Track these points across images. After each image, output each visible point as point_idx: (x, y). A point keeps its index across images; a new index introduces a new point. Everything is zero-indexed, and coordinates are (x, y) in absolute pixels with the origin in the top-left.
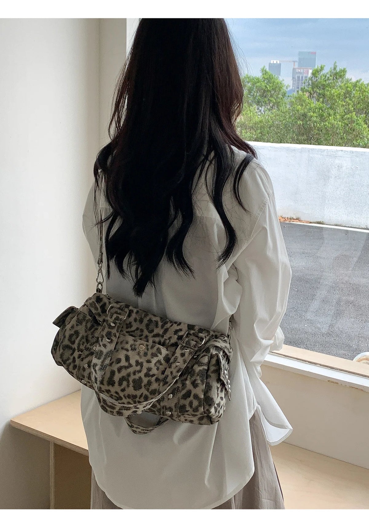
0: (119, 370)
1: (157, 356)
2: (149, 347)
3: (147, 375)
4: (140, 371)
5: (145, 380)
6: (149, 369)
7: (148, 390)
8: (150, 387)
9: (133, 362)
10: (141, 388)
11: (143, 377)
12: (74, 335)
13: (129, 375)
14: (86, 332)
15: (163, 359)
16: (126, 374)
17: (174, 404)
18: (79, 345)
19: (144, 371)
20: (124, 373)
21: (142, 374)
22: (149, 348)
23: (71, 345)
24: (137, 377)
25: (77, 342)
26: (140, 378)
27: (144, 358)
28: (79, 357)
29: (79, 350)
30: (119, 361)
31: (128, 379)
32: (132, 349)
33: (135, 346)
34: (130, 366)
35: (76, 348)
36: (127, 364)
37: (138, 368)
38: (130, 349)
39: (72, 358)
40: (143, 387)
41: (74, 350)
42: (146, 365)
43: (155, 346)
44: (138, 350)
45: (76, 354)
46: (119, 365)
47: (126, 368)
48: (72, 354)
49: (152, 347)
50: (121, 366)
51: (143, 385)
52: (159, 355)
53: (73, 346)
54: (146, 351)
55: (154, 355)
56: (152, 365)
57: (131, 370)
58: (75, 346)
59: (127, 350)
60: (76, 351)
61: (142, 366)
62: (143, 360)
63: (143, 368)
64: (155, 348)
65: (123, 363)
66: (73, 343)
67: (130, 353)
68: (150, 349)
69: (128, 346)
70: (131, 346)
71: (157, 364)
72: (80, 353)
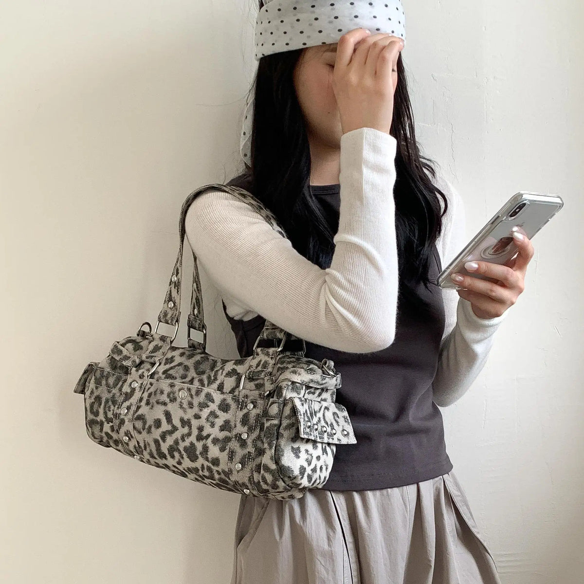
0: (163, 437)
1: (208, 406)
2: (193, 392)
3: (200, 438)
4: (189, 434)
5: (199, 446)
6: (201, 429)
7: (207, 459)
8: (207, 454)
9: (176, 422)
10: (197, 458)
11: (195, 441)
12: (94, 403)
13: (176, 442)
14: (109, 392)
15: (217, 408)
16: (173, 442)
17: (247, 479)
18: (105, 413)
19: (195, 432)
20: (170, 441)
21: (193, 438)
22: (193, 394)
23: (94, 418)
24: (187, 443)
25: (101, 411)
26: (192, 444)
27: (189, 411)
28: (113, 430)
29: (109, 420)
30: (158, 423)
31: (178, 448)
32: (171, 401)
33: (174, 394)
34: (175, 429)
35: (104, 420)
36: (169, 428)
37: (186, 430)
38: (167, 400)
39: (103, 435)
40: (200, 456)
41: (102, 424)
42: (195, 423)
43: (201, 391)
44: (179, 400)
45: (107, 427)
46: (160, 430)
47: (171, 432)
48: (101, 430)
49: (198, 392)
50: (163, 432)
51: (198, 453)
52: (210, 404)
53: (98, 419)
54: (190, 399)
55: (202, 406)
56: (203, 421)
57: (177, 435)
58: (101, 417)
59: (165, 404)
60: (105, 423)
61: (190, 427)
62: (189, 415)
63: (192, 428)
64: (203, 395)
65: (165, 426)
66: (97, 414)
67: (171, 407)
68: (194, 397)
69: (164, 398)
70: (168, 396)
71: (211, 419)
72: (111, 424)
